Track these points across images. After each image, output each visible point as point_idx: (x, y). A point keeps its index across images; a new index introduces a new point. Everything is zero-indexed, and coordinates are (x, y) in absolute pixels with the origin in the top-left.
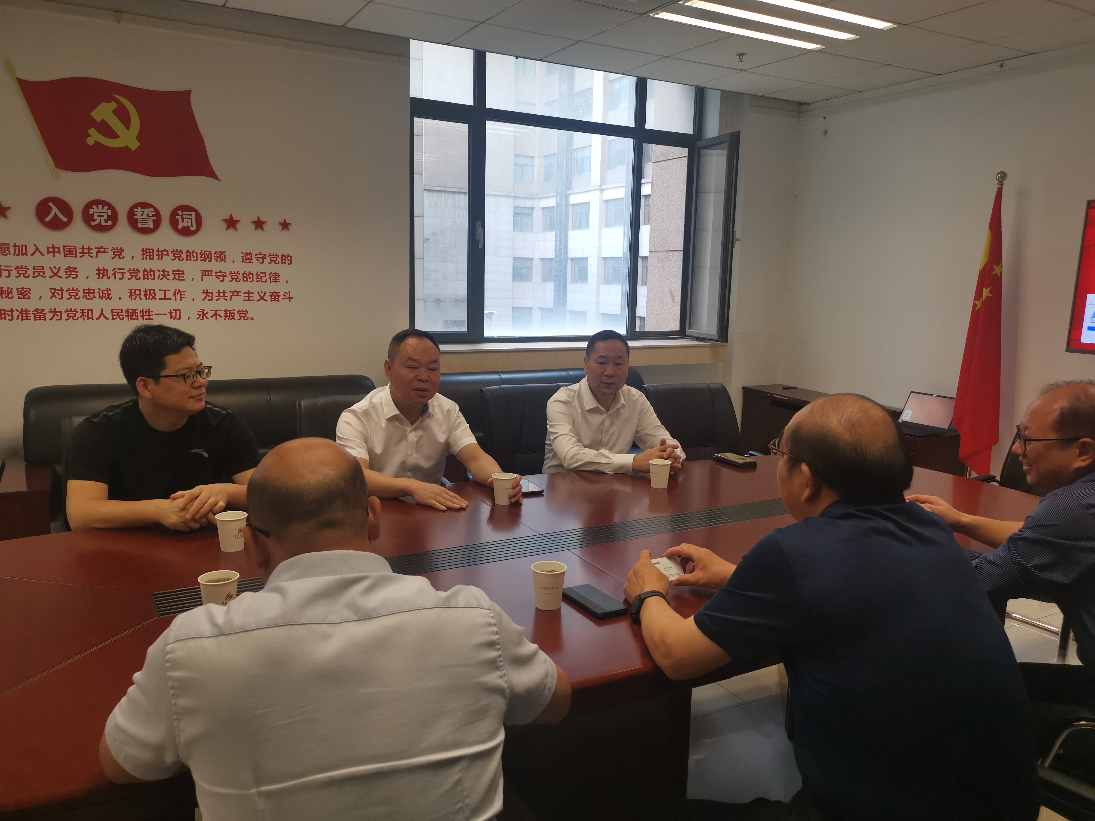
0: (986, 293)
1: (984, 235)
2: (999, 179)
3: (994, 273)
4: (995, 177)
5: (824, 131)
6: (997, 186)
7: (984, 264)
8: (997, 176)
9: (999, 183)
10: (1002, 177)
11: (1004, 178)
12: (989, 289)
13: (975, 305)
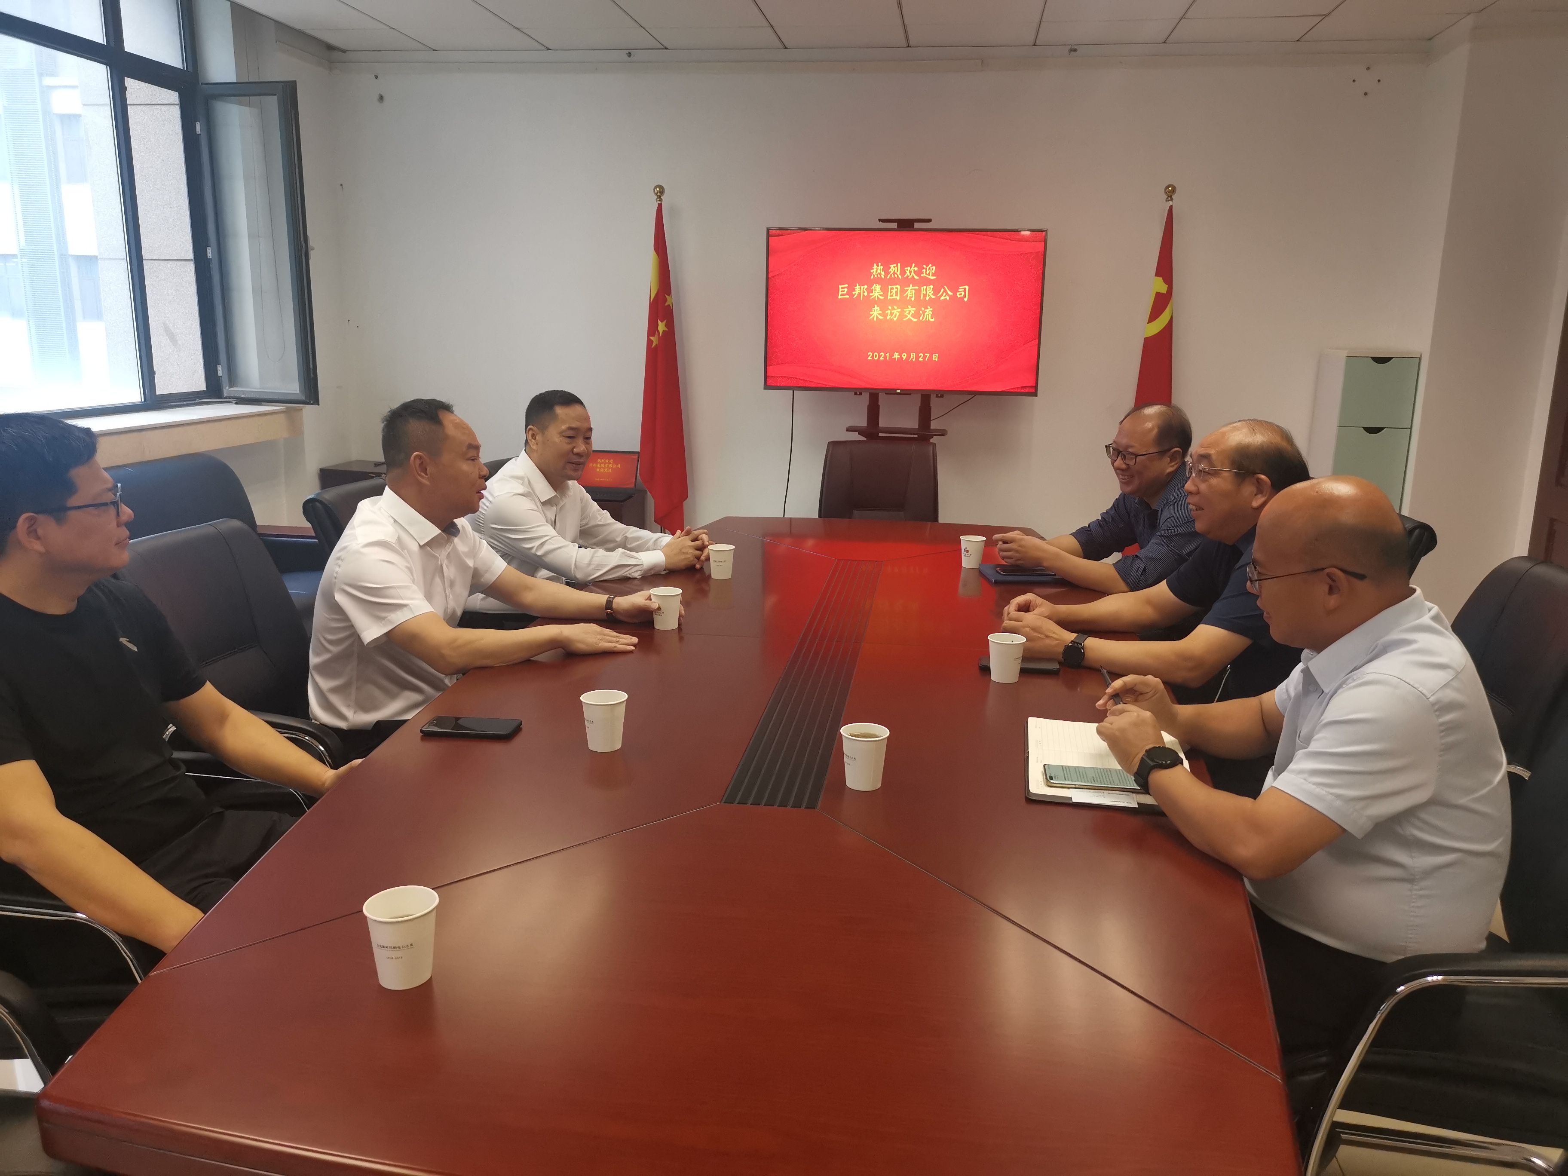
0: (662, 327)
1: (650, 259)
2: (657, 193)
3: (667, 304)
4: (653, 191)
5: (377, 96)
6: (657, 201)
7: (655, 292)
8: (656, 190)
9: (657, 199)
10: (660, 192)
11: (662, 192)
12: (665, 322)
13: (650, 342)
